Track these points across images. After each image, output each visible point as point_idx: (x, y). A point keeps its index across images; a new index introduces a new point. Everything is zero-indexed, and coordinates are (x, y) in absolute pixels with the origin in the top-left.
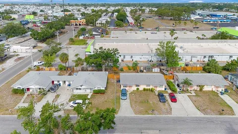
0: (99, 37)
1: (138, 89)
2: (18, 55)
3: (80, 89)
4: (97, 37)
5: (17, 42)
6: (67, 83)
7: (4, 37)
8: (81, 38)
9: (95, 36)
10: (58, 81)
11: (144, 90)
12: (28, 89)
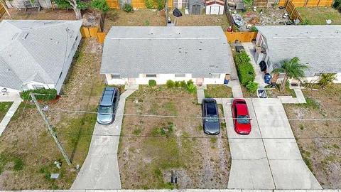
1: (152, 83)
11: (170, 84)
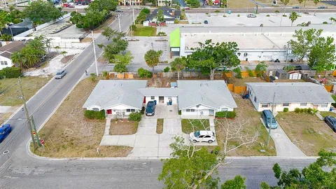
0: (173, 22)
1: (286, 110)
2: (64, 52)
3: (193, 110)
4: (169, 22)
5: (51, 32)
6: (166, 100)
7: (29, 23)
8: (146, 24)
9: (167, 22)
10: (153, 98)
11: (297, 111)
12: (109, 111)
